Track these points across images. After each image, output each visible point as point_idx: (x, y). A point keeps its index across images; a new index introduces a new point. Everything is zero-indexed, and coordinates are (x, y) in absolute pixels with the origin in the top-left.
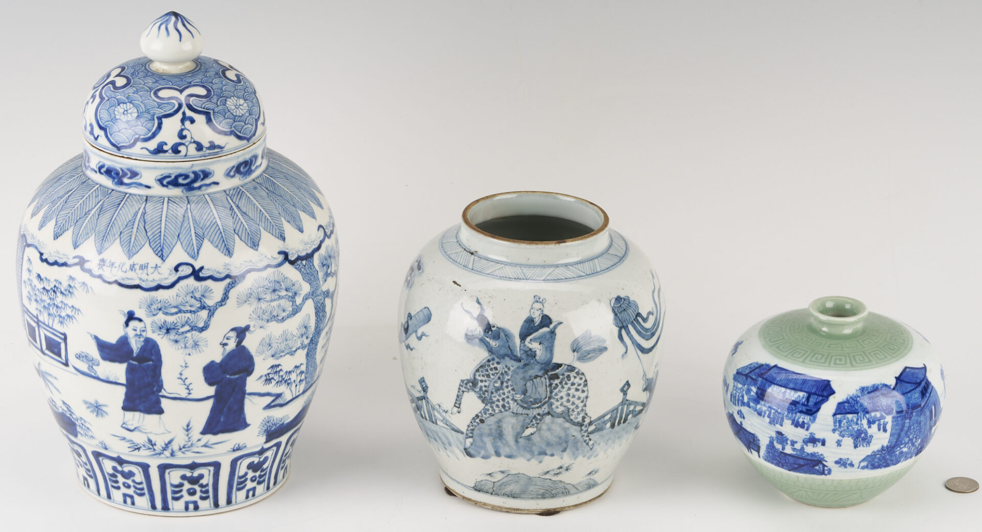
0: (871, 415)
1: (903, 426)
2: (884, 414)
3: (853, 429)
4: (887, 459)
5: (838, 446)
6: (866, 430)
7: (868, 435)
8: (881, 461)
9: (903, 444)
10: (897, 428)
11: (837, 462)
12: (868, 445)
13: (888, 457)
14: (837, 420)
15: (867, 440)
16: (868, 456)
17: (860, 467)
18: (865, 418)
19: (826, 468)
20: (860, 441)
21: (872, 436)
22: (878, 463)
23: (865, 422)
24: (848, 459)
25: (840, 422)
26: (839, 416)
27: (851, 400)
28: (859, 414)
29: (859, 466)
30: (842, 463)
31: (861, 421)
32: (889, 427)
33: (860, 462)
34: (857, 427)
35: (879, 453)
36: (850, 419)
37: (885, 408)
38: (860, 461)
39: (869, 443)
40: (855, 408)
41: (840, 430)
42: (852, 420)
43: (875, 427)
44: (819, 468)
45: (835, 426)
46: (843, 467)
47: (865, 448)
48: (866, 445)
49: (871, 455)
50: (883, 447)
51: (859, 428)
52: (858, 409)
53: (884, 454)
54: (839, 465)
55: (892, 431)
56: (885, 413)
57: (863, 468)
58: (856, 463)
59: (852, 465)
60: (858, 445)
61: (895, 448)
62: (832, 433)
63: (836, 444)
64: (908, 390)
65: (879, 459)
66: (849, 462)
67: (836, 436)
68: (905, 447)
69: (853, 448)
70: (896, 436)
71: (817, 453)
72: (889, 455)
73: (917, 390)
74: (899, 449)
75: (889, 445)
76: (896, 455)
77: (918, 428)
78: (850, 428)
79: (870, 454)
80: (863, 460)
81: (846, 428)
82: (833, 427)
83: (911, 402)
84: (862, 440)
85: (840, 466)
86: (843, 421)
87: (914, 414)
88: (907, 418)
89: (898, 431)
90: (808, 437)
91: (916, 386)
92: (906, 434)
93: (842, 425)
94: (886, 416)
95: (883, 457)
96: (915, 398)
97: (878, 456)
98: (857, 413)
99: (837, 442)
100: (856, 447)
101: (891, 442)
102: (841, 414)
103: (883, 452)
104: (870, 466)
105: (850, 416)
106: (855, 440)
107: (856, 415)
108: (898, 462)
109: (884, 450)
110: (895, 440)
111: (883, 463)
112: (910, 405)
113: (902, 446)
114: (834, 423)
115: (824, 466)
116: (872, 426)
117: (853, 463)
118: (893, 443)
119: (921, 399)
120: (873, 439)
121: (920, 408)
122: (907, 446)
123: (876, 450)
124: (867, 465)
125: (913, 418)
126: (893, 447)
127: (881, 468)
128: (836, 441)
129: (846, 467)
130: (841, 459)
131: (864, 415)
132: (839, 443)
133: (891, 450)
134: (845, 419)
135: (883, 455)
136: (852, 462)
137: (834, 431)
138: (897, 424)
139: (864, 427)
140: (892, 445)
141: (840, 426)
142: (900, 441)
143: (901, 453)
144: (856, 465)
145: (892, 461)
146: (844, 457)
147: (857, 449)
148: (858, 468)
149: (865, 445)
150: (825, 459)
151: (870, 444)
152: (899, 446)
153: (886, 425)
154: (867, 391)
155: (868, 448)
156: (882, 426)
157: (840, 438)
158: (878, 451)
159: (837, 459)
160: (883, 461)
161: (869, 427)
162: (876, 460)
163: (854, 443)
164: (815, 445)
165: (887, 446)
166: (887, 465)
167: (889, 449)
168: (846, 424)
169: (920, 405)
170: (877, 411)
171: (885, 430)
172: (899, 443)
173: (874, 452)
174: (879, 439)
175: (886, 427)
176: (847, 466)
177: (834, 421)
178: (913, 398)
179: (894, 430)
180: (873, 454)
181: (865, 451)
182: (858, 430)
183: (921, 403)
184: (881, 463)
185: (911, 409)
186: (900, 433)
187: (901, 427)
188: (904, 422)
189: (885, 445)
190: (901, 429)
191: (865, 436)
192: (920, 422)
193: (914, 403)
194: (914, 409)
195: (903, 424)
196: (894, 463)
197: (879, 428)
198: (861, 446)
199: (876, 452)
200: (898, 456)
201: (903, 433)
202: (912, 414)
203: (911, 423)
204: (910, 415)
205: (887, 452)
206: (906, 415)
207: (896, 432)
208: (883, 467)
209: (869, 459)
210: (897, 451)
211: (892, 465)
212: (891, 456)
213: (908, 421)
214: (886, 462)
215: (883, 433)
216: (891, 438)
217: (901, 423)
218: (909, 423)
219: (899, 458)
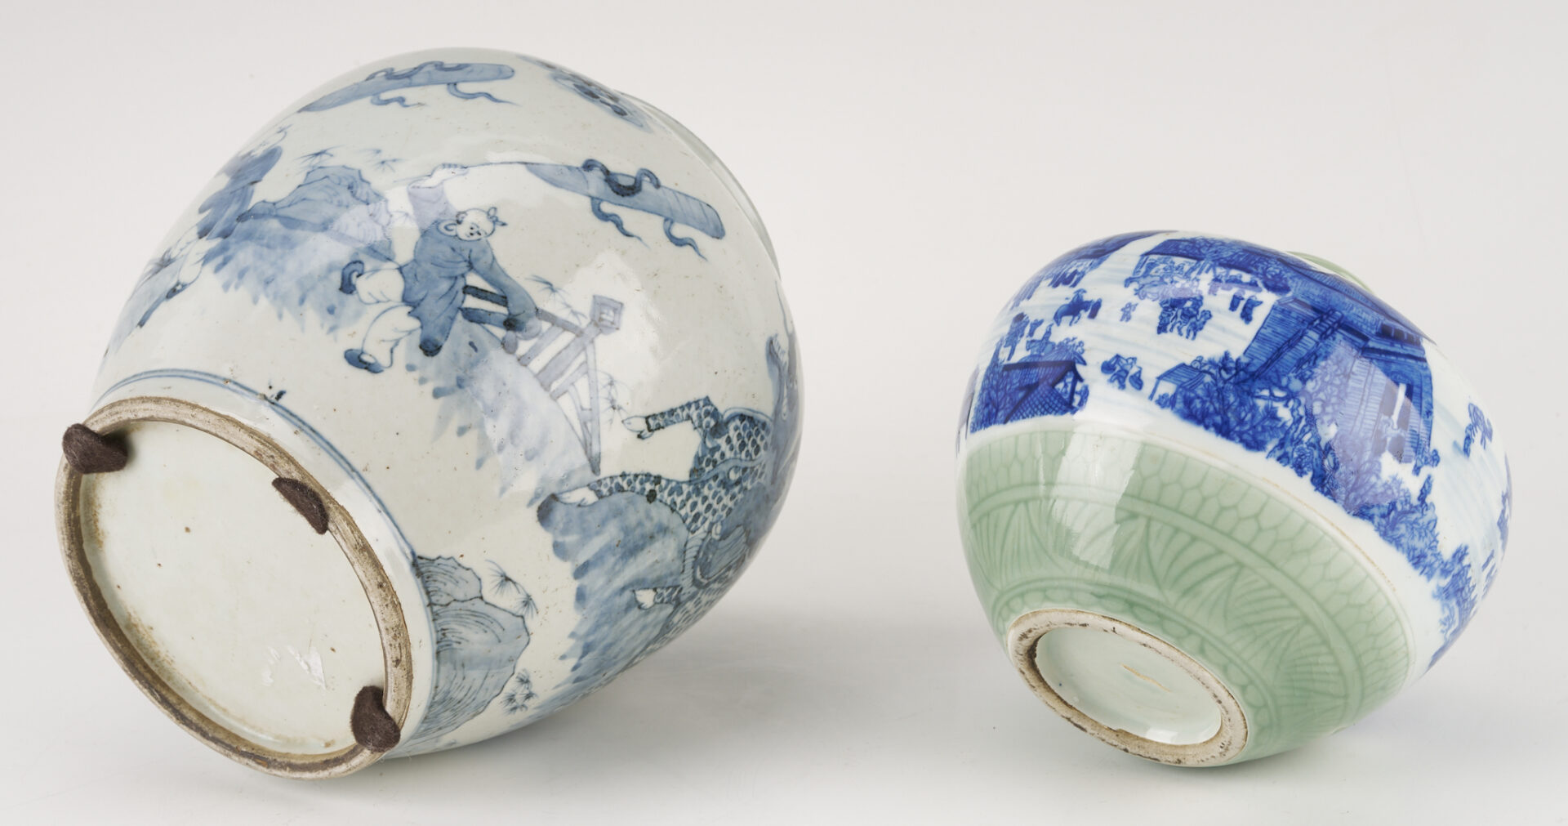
0: (1228, 272)
1: (1298, 337)
3: (1173, 283)
4: (1229, 406)
5: (1121, 320)
6: (1200, 295)
7: (1201, 309)
8: (1212, 403)
9: (1282, 388)
10: (1279, 330)
11: (1107, 368)
12: (1192, 334)
13: (1232, 399)
14: (1148, 262)
15: (1193, 320)
16: (1183, 366)
17: (1156, 397)
18: (1210, 272)
19: (1079, 387)
20: (1176, 316)
21: (1208, 315)
22: (1203, 402)
23: (1206, 278)
24: (1134, 359)
25: (1152, 265)
26: (1155, 257)
27: (1202, 242)
28: (1202, 262)
29: (1154, 391)
30: (1119, 371)
31: (1198, 274)
32: (1260, 315)
33: (1160, 378)
34: (1183, 280)
35: (1213, 371)
36: (1176, 265)
38: (1160, 373)
39: (1196, 329)
40: (1199, 252)
41: (1142, 281)
42: (1178, 268)
43: (1224, 296)
44: (1066, 385)
45: (1136, 272)
46: (1116, 383)
47: (1183, 339)
48: (1189, 331)
49: (1191, 366)
50: (1226, 356)
51: (1187, 286)
52: (1203, 256)
53: (1225, 381)
54: (1109, 376)
55: (1262, 327)
56: (1265, 284)
57: (1165, 402)
58: (1149, 377)
59: (1138, 382)
60: (1169, 327)
61: (1258, 383)
62: (1122, 286)
63: (1121, 313)
65: (1209, 393)
66: (1133, 371)
67: (1128, 294)
68: (1286, 399)
69: (1155, 330)
70: (1269, 349)
71: (1074, 339)
72: (1237, 396)
74: (1266, 393)
75: (1245, 360)
76: (1254, 407)
77: (1337, 382)
78: (1167, 280)
79: (1188, 362)
80: (1168, 375)
81: (1158, 279)
82: (1129, 275)
83: (1345, 313)
84: (1183, 314)
85: (1111, 381)
86: (1158, 265)
87: (1339, 336)
88: (1315, 328)
89: (1279, 340)
90: (1068, 302)
92: (1299, 366)
93: (1153, 272)
94: (1265, 290)
95: (1220, 391)
96: (1359, 316)
97: (1208, 379)
98: (1198, 260)
99: (1123, 310)
100: (1162, 329)
101: (1252, 358)
102: (1162, 254)
103: (1225, 375)
104: (1179, 405)
105: (1180, 260)
106: (1166, 309)
107: (1193, 262)
108: (1254, 445)
109: (1228, 370)
110: (1264, 359)
111: (1217, 412)
112: (1338, 314)
113: (1278, 393)
114: (1137, 267)
115: (1078, 378)
116: (1220, 292)
117: (1144, 377)
118: (1257, 363)
119: (1374, 332)
120: (1209, 322)
122: (1291, 403)
123: (1206, 358)
124: (1174, 396)
126: (1254, 376)
127: (1207, 427)
128: (1123, 306)
129: (1122, 386)
130: (1118, 357)
131: (1212, 267)
132: (1127, 313)
133: (1244, 381)
134: (1164, 262)
135: (1221, 385)
136: (1140, 372)
137: (1128, 281)
138: (1282, 320)
139: (1199, 288)
140: (1252, 369)
141: (1145, 275)
142: (1277, 371)
143: (1271, 415)
144: (1148, 387)
145: (1241, 422)
146: (1126, 353)
147: (1163, 334)
148: (1151, 397)
149: (1184, 330)
150: (1084, 356)
151: (1199, 333)
152: (1272, 384)
153: (1253, 307)
154: (1245, 247)
155: (1189, 341)
156: (1242, 304)
157: (1135, 299)
158: (1211, 362)
159: (1108, 357)
160: (1217, 405)
161: (1212, 292)
162: (1200, 392)
163: (1161, 318)
164: (1076, 318)
165: (1238, 360)
166: (1224, 431)
167: (1242, 373)
168: (1162, 271)
169: (1366, 339)
170: (1249, 272)
171: (1247, 316)
172: (1270, 373)
173: (1200, 360)
174: (1224, 330)
175: (1251, 309)
176: (1127, 383)
177: (1139, 263)
179: (1269, 330)
180: (1197, 365)
181: (1181, 349)
183: (1370, 337)
184: (1211, 409)
185: (1334, 320)
186: (1282, 347)
187: (1290, 335)
188: (1304, 331)
189: (1234, 356)
190: (1289, 341)
191: (1194, 309)
192: (1348, 371)
193: (1350, 319)
194: (1343, 329)
195: (1299, 331)
196: (1245, 436)
197: (1235, 304)
198: (1175, 330)
199: (1205, 364)
200: (1259, 418)
201: (1290, 354)
202: (1332, 333)
203: (1321, 347)
204: (1327, 329)
205: (1232, 381)
206: (1317, 322)
207: (1274, 337)
208: (1212, 429)
209: (1185, 380)
210: (1259, 397)
211: (1238, 440)
212: (1242, 404)
213: (1314, 335)
214: (1225, 413)
215: (1241, 323)
216: (1255, 345)
217: (1293, 325)
218: (1317, 343)
219: (1264, 430)
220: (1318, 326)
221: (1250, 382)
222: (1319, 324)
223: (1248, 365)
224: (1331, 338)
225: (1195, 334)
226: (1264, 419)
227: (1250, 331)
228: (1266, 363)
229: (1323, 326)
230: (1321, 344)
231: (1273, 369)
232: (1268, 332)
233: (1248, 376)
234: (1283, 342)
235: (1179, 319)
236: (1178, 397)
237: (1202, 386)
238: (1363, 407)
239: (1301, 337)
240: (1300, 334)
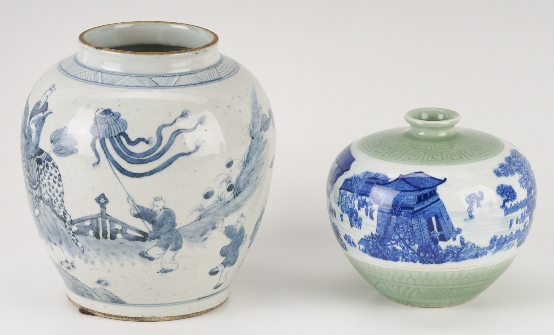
0: (362, 198)
1: (390, 220)
2: (372, 202)
3: (349, 206)
4: (381, 250)
5: (341, 220)
6: (356, 211)
7: (359, 217)
8: (376, 250)
9: (393, 240)
10: (383, 220)
11: (346, 238)
13: (381, 248)
14: (341, 194)
15: (358, 221)
16: (362, 239)
17: (361, 249)
18: (357, 199)
20: (353, 220)
21: (361, 219)
22: (374, 250)
23: (356, 202)
24: (350, 236)
25: (342, 196)
26: (342, 191)
27: (354, 179)
28: (354, 194)
29: (360, 247)
30: (349, 240)
31: (354, 201)
32: (375, 215)
33: (359, 244)
34: (350, 205)
35: (371, 240)
36: (348, 196)
37: (374, 196)
38: (358, 242)
39: (360, 225)
40: (353, 187)
41: (341, 205)
42: (349, 198)
43: (363, 210)
47: (358, 229)
49: (365, 239)
50: (372, 234)
51: (352, 207)
52: (354, 189)
54: (347, 241)
55: (378, 220)
56: (373, 200)
57: (364, 251)
58: (356, 243)
60: (353, 224)
61: (385, 241)
62: (338, 205)
64: (404, 189)
65: (374, 247)
66: (351, 240)
67: (340, 210)
68: (396, 243)
70: (383, 228)
72: (382, 246)
73: (414, 193)
74: (389, 243)
76: (388, 249)
77: (409, 230)
78: (347, 204)
79: (363, 237)
80: (360, 242)
81: (344, 203)
82: (338, 200)
83: (402, 201)
84: (355, 219)
85: (349, 243)
87: (403, 213)
88: (394, 214)
89: (384, 223)
91: (415, 189)
92: (394, 231)
93: (343, 199)
94: (374, 204)
95: (376, 246)
96: (408, 199)
97: (371, 243)
98: (353, 192)
99: (341, 216)
100: (351, 225)
101: (379, 233)
102: (344, 189)
103: (375, 241)
104: (368, 252)
105: (348, 193)
106: (350, 217)
107: (352, 194)
108: (396, 260)
109: (375, 239)
111: (379, 253)
112: (400, 203)
113: (393, 242)
114: (339, 196)
116: (361, 209)
118: (382, 234)
119: (415, 203)
120: (363, 222)
121: (411, 211)
122: (399, 244)
123: (367, 236)
125: (401, 217)
126: (383, 239)
127: (379, 258)
128: (340, 214)
129: (352, 245)
130: (346, 235)
131: (357, 196)
132: (342, 218)
133: (381, 241)
134: (345, 195)
135: (375, 244)
136: (353, 241)
137: (338, 203)
138: (383, 215)
139: (356, 208)
140: (381, 236)
141: (341, 201)
142: (389, 235)
143: (395, 249)
144: (358, 246)
145: (387, 254)
146: (348, 234)
147: (353, 228)
149: (357, 225)
152: (389, 239)
153: (372, 212)
154: (368, 176)
155: (360, 230)
156: (369, 212)
157: (342, 212)
159: (344, 234)
161: (359, 209)
162: (371, 247)
163: (350, 221)
165: (376, 234)
166: (384, 258)
167: (379, 239)
168: (345, 199)
169: (413, 208)
170: (367, 196)
171: (372, 218)
174: (368, 224)
175: (372, 214)
177: (339, 194)
178: (405, 198)
181: (359, 233)
182: (351, 209)
183: (414, 206)
184: (377, 252)
185: (399, 207)
186: (386, 226)
187: (387, 221)
188: (391, 217)
189: (374, 233)
190: (387, 223)
191: (356, 217)
192: (411, 224)
193: (405, 203)
194: (403, 209)
195: (389, 218)
196: (391, 258)
197: (367, 213)
198: (355, 226)
199: (368, 238)
200: (392, 252)
201: (390, 227)
202: (400, 213)
203: (398, 221)
204: (398, 213)
205: (377, 242)
206: (394, 211)
207: (382, 223)
208: (381, 258)
209: (365, 244)
210: (388, 245)
211: (390, 260)
212: (384, 249)
213: (394, 217)
214: (381, 253)
215: (371, 220)
216: (378, 228)
217: (386, 216)
218: (397, 220)
219: (395, 255)
220: (395, 213)
221: (383, 241)
222: (395, 212)
223: (379, 235)
224: (400, 215)
225: (360, 227)
226: (393, 251)
227: (374, 223)
228: (384, 233)
229: (396, 212)
230: (398, 219)
231: (387, 235)
232: (380, 221)
233: (381, 239)
234: (386, 224)
235: (354, 222)
236: (366, 249)
237: (370, 245)
238: (422, 234)
239: (391, 220)
240: (390, 219)
